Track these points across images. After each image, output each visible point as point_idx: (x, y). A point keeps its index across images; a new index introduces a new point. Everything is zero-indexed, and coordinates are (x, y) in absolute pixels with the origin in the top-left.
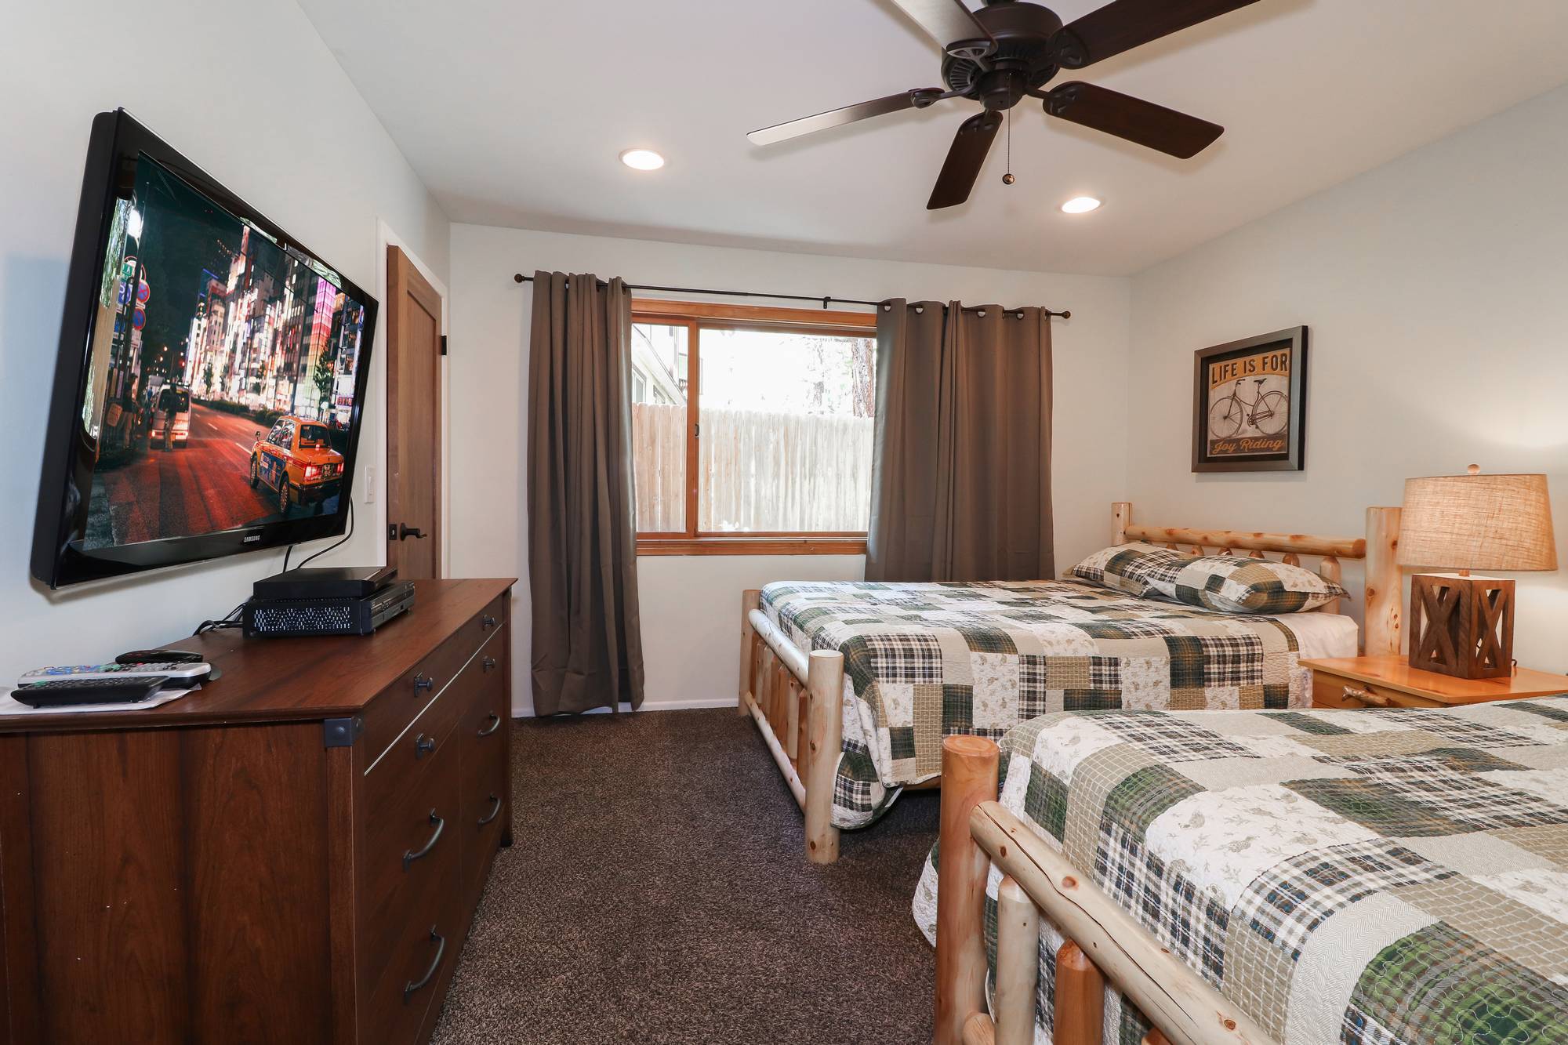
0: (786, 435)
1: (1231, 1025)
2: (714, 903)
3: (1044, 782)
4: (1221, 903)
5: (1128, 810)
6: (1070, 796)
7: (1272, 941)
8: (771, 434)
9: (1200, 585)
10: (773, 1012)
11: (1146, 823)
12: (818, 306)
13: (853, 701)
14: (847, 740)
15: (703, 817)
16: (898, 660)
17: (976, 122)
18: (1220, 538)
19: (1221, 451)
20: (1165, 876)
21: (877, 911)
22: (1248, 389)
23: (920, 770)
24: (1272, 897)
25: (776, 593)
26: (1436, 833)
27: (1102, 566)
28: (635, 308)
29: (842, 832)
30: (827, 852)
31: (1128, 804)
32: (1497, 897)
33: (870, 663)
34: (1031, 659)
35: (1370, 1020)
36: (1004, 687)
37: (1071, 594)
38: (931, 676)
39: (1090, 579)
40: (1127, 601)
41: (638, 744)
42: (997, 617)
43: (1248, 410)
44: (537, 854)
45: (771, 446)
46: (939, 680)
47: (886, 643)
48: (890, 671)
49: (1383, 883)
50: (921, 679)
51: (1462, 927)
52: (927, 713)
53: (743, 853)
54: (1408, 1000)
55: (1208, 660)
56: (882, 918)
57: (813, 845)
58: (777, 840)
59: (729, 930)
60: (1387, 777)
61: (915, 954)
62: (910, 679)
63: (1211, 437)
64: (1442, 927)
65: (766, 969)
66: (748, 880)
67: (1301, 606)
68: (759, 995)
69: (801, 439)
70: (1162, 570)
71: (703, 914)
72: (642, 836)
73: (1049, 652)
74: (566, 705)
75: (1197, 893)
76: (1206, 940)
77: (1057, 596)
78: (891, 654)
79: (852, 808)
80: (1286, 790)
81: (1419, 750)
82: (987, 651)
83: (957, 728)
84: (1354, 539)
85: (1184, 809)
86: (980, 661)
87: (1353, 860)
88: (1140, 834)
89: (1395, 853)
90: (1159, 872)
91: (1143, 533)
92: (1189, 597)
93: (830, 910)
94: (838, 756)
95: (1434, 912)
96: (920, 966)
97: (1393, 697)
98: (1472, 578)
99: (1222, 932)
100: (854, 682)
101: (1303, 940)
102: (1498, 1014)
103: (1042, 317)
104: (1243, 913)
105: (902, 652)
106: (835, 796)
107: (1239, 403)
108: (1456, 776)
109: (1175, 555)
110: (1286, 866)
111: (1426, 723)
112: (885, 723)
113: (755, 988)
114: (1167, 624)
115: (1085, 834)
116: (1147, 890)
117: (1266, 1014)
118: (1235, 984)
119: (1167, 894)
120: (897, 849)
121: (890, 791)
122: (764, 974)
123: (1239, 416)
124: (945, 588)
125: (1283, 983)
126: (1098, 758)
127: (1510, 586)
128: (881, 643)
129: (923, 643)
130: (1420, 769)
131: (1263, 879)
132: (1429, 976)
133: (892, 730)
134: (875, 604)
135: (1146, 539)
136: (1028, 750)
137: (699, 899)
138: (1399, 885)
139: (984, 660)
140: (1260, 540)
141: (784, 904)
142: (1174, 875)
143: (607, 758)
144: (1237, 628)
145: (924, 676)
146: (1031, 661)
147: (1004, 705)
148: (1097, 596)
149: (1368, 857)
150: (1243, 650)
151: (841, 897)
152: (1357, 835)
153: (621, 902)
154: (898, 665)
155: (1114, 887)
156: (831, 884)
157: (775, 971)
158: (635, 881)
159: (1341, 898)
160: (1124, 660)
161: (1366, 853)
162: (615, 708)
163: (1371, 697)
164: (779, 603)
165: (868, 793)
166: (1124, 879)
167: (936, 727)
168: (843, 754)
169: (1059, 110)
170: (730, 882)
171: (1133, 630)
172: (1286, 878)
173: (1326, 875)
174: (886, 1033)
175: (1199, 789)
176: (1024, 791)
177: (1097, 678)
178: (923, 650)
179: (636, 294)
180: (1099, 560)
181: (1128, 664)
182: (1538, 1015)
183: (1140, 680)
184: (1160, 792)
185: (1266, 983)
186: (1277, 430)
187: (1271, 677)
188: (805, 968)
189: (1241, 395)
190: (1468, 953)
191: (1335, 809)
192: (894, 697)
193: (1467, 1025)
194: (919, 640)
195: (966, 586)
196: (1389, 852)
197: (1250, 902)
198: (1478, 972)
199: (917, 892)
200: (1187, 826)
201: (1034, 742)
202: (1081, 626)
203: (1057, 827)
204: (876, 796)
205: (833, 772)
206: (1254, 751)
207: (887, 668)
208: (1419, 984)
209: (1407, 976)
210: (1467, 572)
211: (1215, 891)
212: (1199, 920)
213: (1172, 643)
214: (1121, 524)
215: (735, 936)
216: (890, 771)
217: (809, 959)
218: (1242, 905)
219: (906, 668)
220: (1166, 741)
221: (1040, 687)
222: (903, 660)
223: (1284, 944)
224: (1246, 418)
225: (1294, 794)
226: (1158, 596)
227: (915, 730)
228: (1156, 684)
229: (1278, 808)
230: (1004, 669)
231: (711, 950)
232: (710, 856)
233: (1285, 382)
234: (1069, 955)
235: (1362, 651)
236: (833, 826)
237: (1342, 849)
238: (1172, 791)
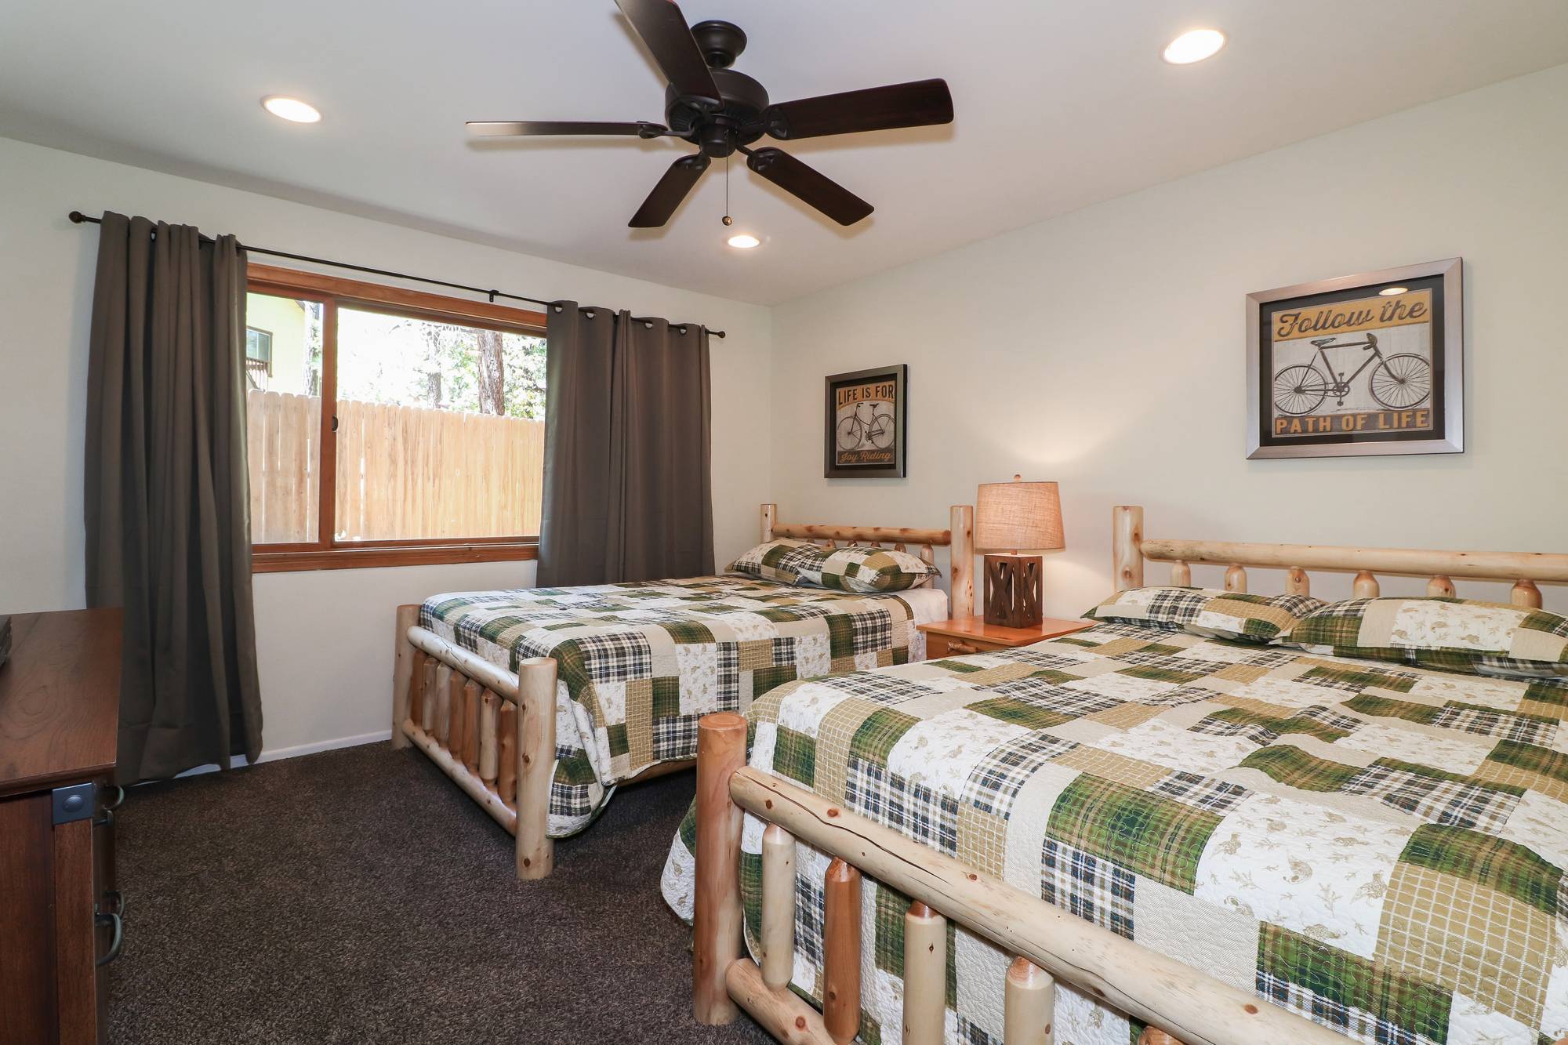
0: (405, 431)
1: (974, 877)
2: (428, 948)
3: (792, 741)
4: (951, 796)
5: (871, 745)
6: (818, 746)
7: (990, 812)
8: (386, 429)
9: (841, 572)
10: (529, 1031)
11: (887, 752)
12: (484, 299)
13: (567, 706)
14: (560, 747)
15: (384, 865)
16: (610, 660)
17: (689, 161)
18: (849, 533)
19: (846, 461)
20: (906, 788)
21: (607, 908)
22: (865, 412)
23: (633, 764)
24: (985, 782)
25: (445, 606)
26: (1057, 723)
27: (759, 560)
28: (253, 274)
29: (557, 841)
30: (542, 865)
31: (869, 742)
32: (1103, 753)
33: (584, 665)
34: (727, 646)
35: (1059, 843)
36: (705, 674)
37: (737, 587)
38: (641, 671)
39: (748, 572)
40: (783, 590)
41: (268, 802)
42: (686, 611)
43: (866, 428)
44: (164, 955)
45: (386, 443)
46: (649, 674)
47: (598, 644)
48: (603, 671)
49: (1045, 757)
50: (633, 676)
51: (1095, 773)
52: (639, 708)
53: (446, 890)
54: (1079, 823)
55: (855, 632)
56: (613, 913)
57: (527, 862)
58: (480, 867)
59: (453, 970)
60: (1018, 694)
61: (654, 935)
62: (622, 677)
63: (838, 449)
64: (1085, 776)
65: (509, 994)
66: (460, 915)
67: (912, 583)
68: (509, 1021)
69: (423, 436)
70: (810, 562)
71: (417, 963)
72: (310, 901)
73: (741, 638)
74: (150, 768)
75: (933, 794)
76: (942, 827)
77: (727, 589)
78: (604, 654)
79: (569, 814)
80: (968, 711)
81: (1026, 674)
82: (690, 642)
83: (665, 718)
84: (943, 531)
85: (911, 736)
86: (684, 653)
87: (1023, 747)
88: (882, 761)
89: (1044, 738)
90: (901, 786)
91: (788, 530)
92: (832, 583)
93: (560, 920)
94: (552, 765)
95: (1078, 768)
96: (661, 945)
97: (979, 646)
98: (1019, 555)
99: (954, 817)
100: (569, 686)
101: (1010, 805)
102: (1127, 816)
103: (702, 333)
104: (968, 798)
105: (614, 652)
106: (551, 805)
107: (859, 422)
108: (1052, 688)
109: (817, 548)
110: (988, 759)
111: (1021, 657)
112: (602, 722)
113: (502, 1016)
114: (825, 605)
115: (834, 773)
116: (892, 803)
117: (990, 865)
118: (966, 851)
119: (908, 801)
120: (611, 847)
121: (607, 788)
122: (508, 1000)
123: (859, 433)
124: (623, 589)
125: (999, 838)
126: (837, 712)
127: (1040, 559)
128: (592, 644)
129: (633, 641)
130: (1032, 686)
131: (977, 771)
132: (1087, 805)
133: (609, 729)
134: (564, 609)
135: (789, 535)
136: (773, 716)
137: (408, 949)
138: (1053, 756)
139: (687, 651)
140: (879, 533)
141: (509, 928)
142: (913, 786)
143: (228, 825)
144: (873, 605)
145: (635, 672)
146: (726, 647)
147: (705, 691)
148: (758, 587)
149: (1030, 744)
150: (879, 622)
151: (567, 905)
152: (1019, 732)
153: (308, 978)
154: (610, 665)
155: (863, 809)
156: (553, 896)
157: (520, 994)
158: (318, 951)
159: (1026, 772)
160: (798, 639)
161: (1029, 742)
162: (224, 764)
163: (966, 648)
164: (453, 616)
165: (587, 795)
166: (871, 800)
167: (646, 720)
168: (557, 761)
169: (759, 168)
170: (440, 923)
171: (801, 612)
172: (990, 767)
173: (1013, 760)
174: (647, 1012)
175: (918, 720)
176: (772, 752)
177: (778, 657)
178: (633, 647)
179: (253, 258)
180: (756, 555)
181: (800, 642)
182: (1146, 811)
183: (809, 655)
184: (891, 728)
185: (989, 843)
186: (887, 445)
187: (897, 643)
188: (550, 981)
189: (860, 416)
190: (1103, 786)
191: (1000, 718)
192: (607, 696)
193: (1114, 827)
194: (629, 638)
195: (641, 586)
196: (1040, 739)
197: (971, 789)
198: (1111, 796)
199: (666, 870)
200: (916, 748)
201: (778, 709)
202: (761, 613)
203: (807, 776)
204: (595, 796)
205: (548, 780)
206: (938, 688)
207: (600, 669)
208: (1083, 812)
209: (1076, 808)
210: (1015, 551)
211: (945, 788)
212: (935, 813)
213: (831, 620)
214: (769, 523)
215: (463, 973)
216: (607, 768)
217: (552, 971)
218: (966, 793)
219: (618, 667)
220: (880, 691)
221: (734, 670)
222: (615, 659)
223: (998, 811)
224: (864, 435)
225: (974, 713)
226: (808, 583)
227: (628, 725)
228: (821, 656)
229: (968, 723)
230: (704, 658)
231: (439, 994)
232: (406, 903)
233: (892, 407)
234: (837, 872)
235: (950, 616)
236: (549, 837)
237: (1015, 742)
238: (899, 725)
